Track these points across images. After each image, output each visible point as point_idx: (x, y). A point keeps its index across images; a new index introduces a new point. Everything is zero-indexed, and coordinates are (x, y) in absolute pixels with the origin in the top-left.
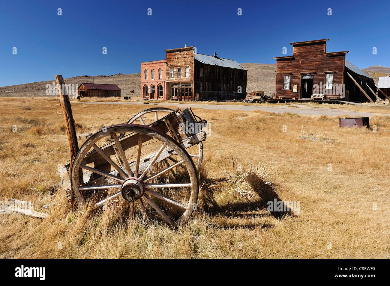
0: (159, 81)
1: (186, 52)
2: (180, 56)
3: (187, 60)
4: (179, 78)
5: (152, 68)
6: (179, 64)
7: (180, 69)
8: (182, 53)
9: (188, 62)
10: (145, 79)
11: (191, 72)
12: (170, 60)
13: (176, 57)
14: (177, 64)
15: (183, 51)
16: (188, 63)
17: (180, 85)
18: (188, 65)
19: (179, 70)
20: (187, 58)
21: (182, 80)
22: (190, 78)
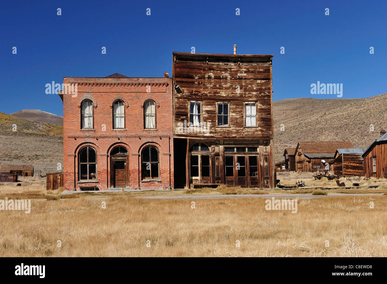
0: (145, 133)
1: (244, 66)
2: (227, 74)
3: (251, 84)
4: (222, 128)
5: (115, 97)
6: (223, 94)
7: (226, 106)
8: (232, 65)
9: (254, 91)
10: (81, 128)
11: (264, 116)
12: (190, 80)
13: (212, 74)
14: (215, 93)
15: (235, 62)
16: (254, 93)
17: (221, 147)
18: (255, 99)
19: (223, 109)
20: (248, 81)
21: (234, 135)
22: (261, 131)
